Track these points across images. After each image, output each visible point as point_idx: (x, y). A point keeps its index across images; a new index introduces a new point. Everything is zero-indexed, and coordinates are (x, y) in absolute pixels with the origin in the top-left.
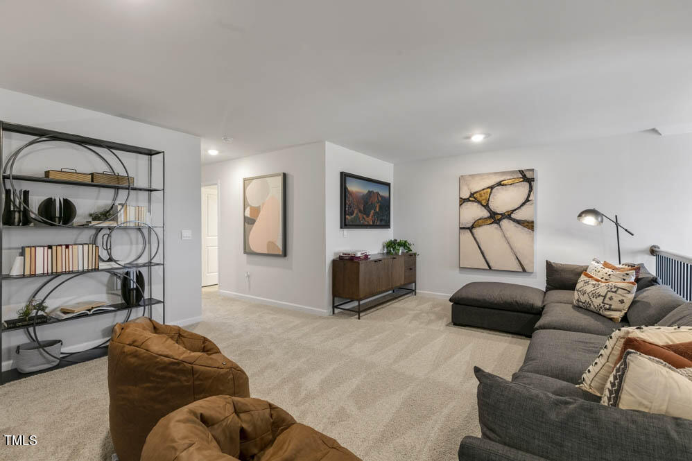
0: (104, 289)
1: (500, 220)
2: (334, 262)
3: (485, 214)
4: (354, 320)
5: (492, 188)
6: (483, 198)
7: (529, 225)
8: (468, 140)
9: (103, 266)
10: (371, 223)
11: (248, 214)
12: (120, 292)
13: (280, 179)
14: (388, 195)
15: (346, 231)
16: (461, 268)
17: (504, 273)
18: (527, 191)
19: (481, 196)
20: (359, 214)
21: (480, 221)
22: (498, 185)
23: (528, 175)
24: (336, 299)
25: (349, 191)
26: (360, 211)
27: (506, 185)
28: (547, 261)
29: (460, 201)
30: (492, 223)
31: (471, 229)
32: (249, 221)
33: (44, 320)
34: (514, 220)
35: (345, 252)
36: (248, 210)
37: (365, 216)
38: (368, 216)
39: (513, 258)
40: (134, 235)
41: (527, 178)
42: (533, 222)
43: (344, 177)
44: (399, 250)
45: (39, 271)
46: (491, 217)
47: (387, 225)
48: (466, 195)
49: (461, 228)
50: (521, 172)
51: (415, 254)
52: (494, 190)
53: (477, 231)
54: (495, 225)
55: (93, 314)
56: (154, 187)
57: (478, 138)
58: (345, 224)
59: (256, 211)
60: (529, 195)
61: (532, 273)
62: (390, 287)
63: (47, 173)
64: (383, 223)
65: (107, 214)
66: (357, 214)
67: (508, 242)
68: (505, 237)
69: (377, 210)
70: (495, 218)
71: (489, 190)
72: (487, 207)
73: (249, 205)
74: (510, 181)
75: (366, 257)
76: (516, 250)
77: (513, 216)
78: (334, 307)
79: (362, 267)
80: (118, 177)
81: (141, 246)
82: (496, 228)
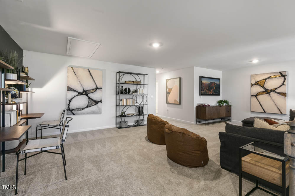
0: (134, 110)
1: (270, 92)
2: (197, 107)
3: (263, 90)
4: (204, 126)
5: (266, 79)
6: (262, 83)
7: (284, 95)
8: (252, 62)
9: (135, 104)
10: (212, 94)
11: (168, 91)
12: (137, 112)
13: (178, 79)
14: (219, 83)
15: (201, 97)
16: (251, 112)
17: (272, 114)
18: (283, 81)
19: (260, 83)
20: (207, 91)
21: (260, 93)
22: (269, 78)
23: (283, 74)
24: (198, 119)
25: (202, 83)
26: (207, 89)
27: (272, 78)
28: (290, 109)
29: (251, 85)
30: (266, 94)
31: (256, 96)
32: (168, 93)
33: (125, 116)
34: (276, 92)
35: (201, 103)
36: (168, 89)
37: (209, 91)
38: (210, 91)
39: (276, 108)
40: (141, 97)
41: (283, 75)
42: (286, 93)
43: (201, 78)
44: (223, 104)
45: (124, 105)
46: (265, 91)
47: (219, 94)
48: (254, 82)
49: (251, 96)
50: (280, 72)
51: (231, 106)
52: (267, 80)
53: (259, 97)
54: (267, 95)
55: (134, 116)
56: (145, 84)
57: (255, 61)
58: (201, 94)
59: (170, 90)
60: (284, 82)
61: (286, 115)
62: (219, 117)
63: (126, 82)
64: (217, 94)
65: (136, 91)
66: (206, 90)
67: (274, 102)
68: (272, 99)
69: (214, 89)
70: (267, 92)
71: (265, 80)
72: (263, 87)
73: (168, 88)
74: (274, 76)
75: (209, 105)
76: (277, 105)
77: (276, 91)
78: (197, 122)
79: (207, 108)
80: (138, 82)
81: (142, 100)
82: (268, 96)
